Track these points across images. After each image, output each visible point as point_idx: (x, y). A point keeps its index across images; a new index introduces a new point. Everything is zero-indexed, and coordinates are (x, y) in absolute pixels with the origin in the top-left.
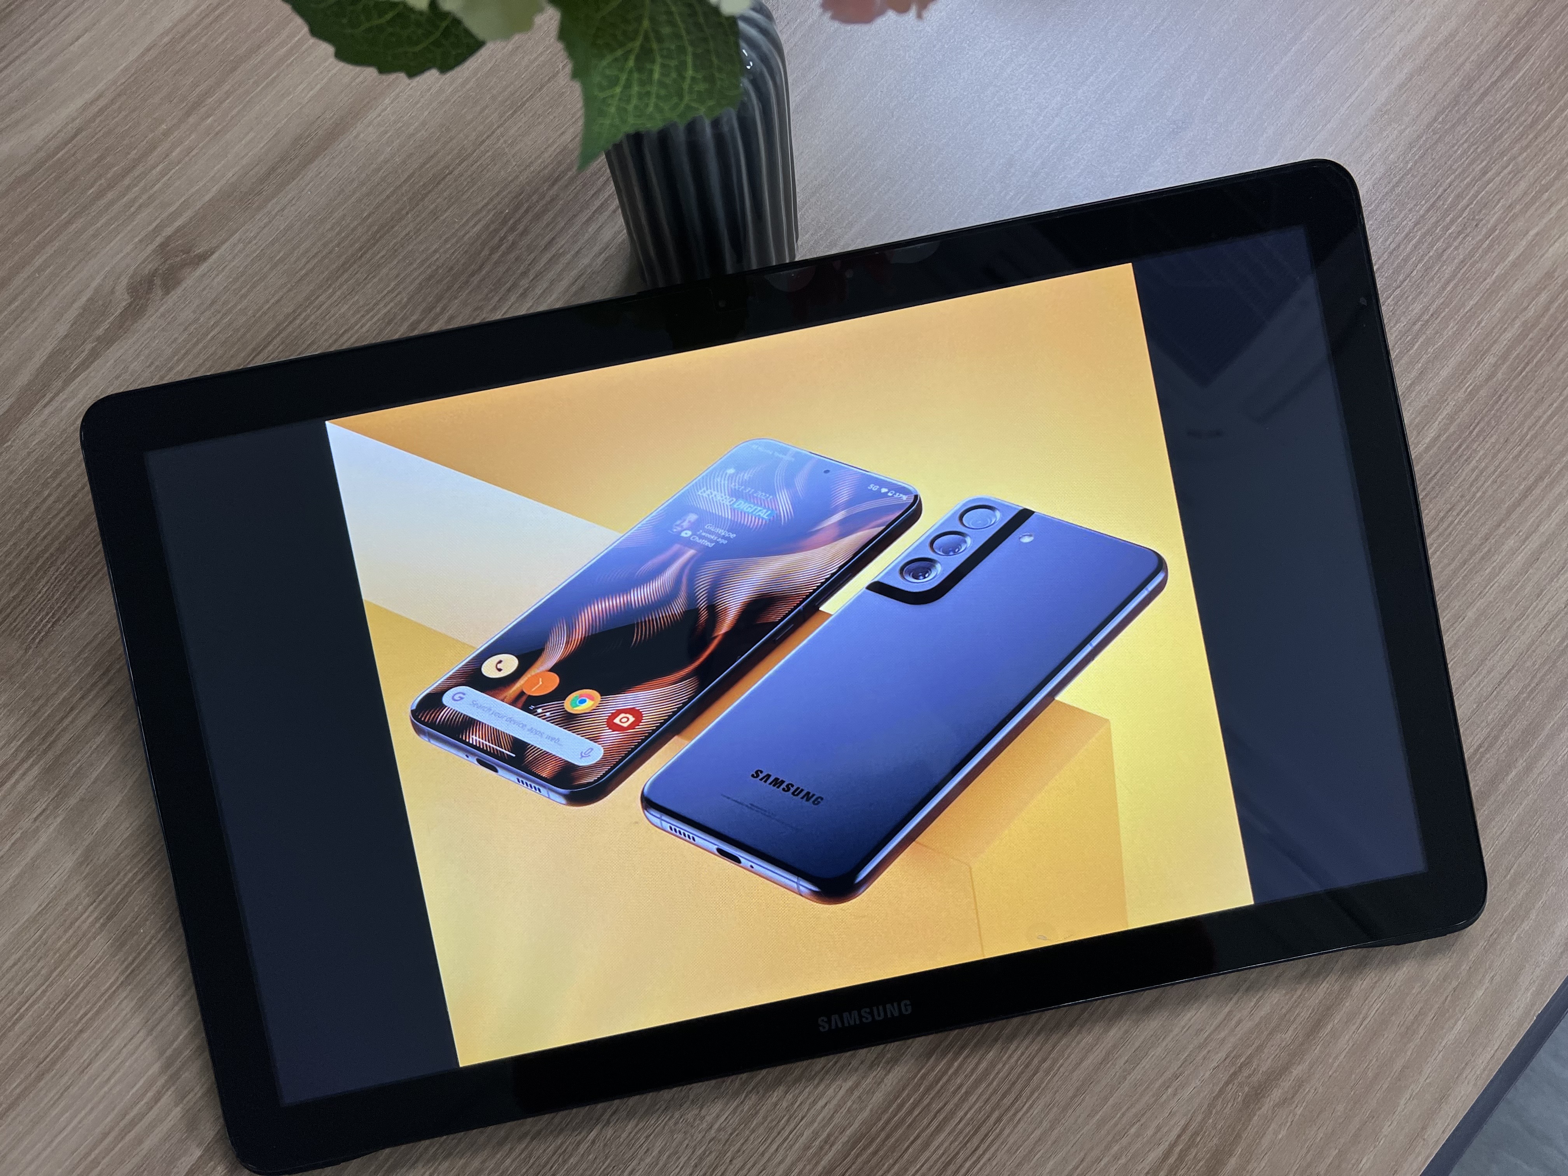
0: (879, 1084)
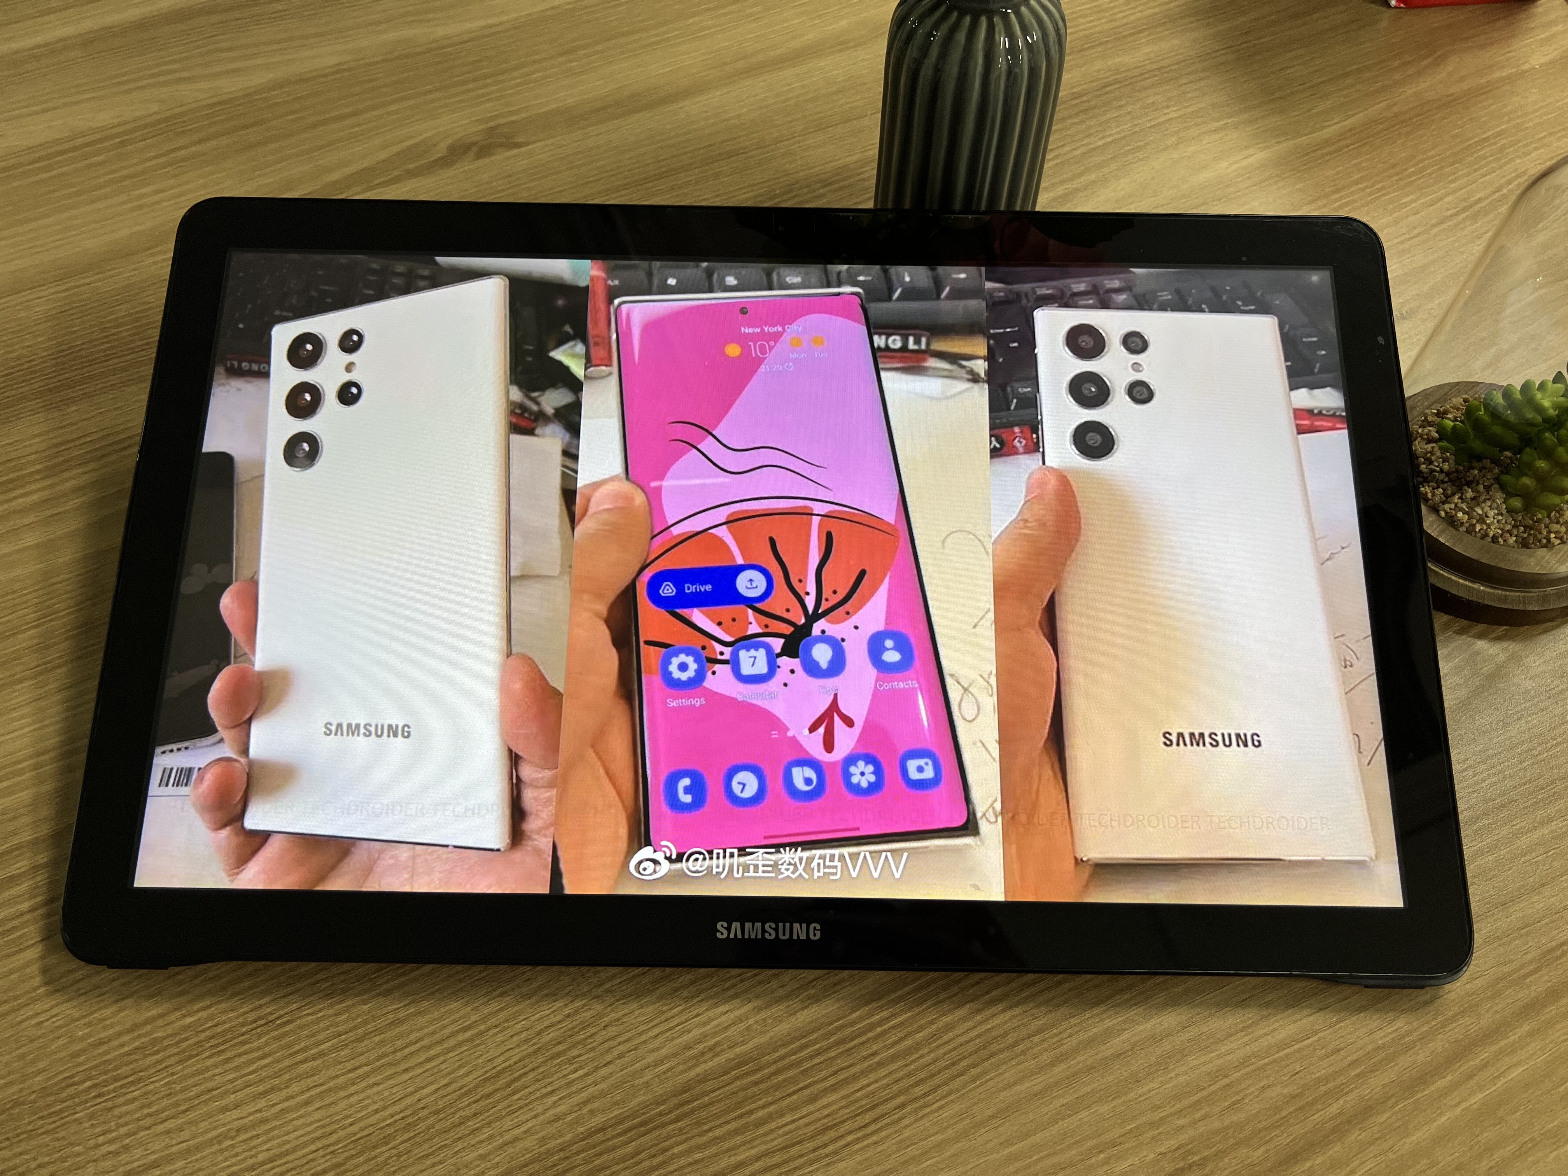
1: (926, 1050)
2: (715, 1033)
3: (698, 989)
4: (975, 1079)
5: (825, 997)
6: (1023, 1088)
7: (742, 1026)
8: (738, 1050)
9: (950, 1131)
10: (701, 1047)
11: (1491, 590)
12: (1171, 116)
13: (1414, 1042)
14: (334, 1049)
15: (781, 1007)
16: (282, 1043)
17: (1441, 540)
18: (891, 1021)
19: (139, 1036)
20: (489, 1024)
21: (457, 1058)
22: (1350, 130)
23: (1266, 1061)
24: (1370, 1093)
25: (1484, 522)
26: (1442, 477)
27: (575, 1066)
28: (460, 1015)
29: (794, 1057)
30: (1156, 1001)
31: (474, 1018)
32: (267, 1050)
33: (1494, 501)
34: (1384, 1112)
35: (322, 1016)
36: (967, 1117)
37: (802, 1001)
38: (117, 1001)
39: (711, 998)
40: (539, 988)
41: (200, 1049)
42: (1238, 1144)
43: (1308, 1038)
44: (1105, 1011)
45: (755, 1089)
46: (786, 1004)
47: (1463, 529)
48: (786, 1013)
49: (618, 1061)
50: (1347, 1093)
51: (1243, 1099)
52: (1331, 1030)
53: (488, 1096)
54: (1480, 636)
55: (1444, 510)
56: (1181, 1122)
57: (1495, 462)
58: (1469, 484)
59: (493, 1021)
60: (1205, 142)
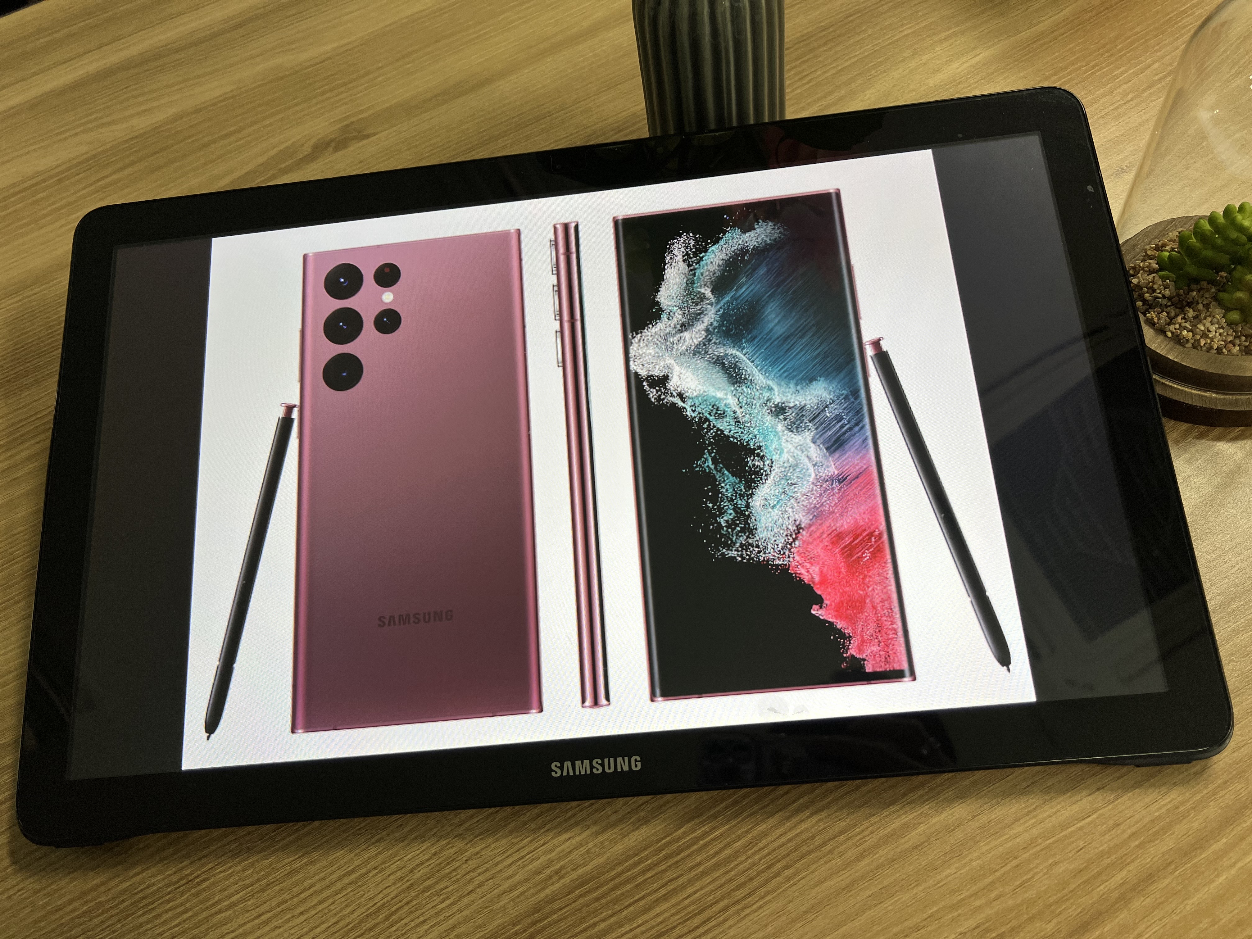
0: (625, 836)
1: (744, 857)
2: (559, 858)
3: (543, 821)
4: (788, 880)
5: (653, 818)
6: (832, 883)
7: (583, 850)
8: (580, 871)
9: (770, 928)
10: (548, 871)
11: (1222, 397)
12: (906, 33)
13: (1189, 811)
14: (243, 900)
15: (616, 830)
16: (201, 898)
17: (1171, 357)
18: (712, 834)
19: (87, 901)
20: (369, 867)
21: (343, 899)
22: (1064, 21)
23: (1051, 840)
24: (1151, 861)
25: (1207, 337)
26: (1164, 302)
27: (442, 897)
28: (345, 861)
29: (629, 873)
30: (947, 795)
31: (356, 863)
32: (188, 905)
33: (1214, 317)
34: (1165, 878)
35: (232, 873)
36: (784, 914)
37: (633, 823)
38: (69, 873)
39: (555, 827)
40: (411, 832)
41: (135, 909)
42: (1032, 919)
43: (1089, 816)
44: (901, 808)
45: (596, 904)
46: (620, 827)
47: (1189, 345)
48: (620, 835)
49: (479, 890)
50: (1129, 864)
51: (1033, 877)
52: (1110, 807)
53: (370, 930)
54: (1218, 439)
55: (1170, 331)
56: (977, 903)
57: (1212, 282)
58: (1189, 305)
59: (372, 864)
60: (937, 49)
